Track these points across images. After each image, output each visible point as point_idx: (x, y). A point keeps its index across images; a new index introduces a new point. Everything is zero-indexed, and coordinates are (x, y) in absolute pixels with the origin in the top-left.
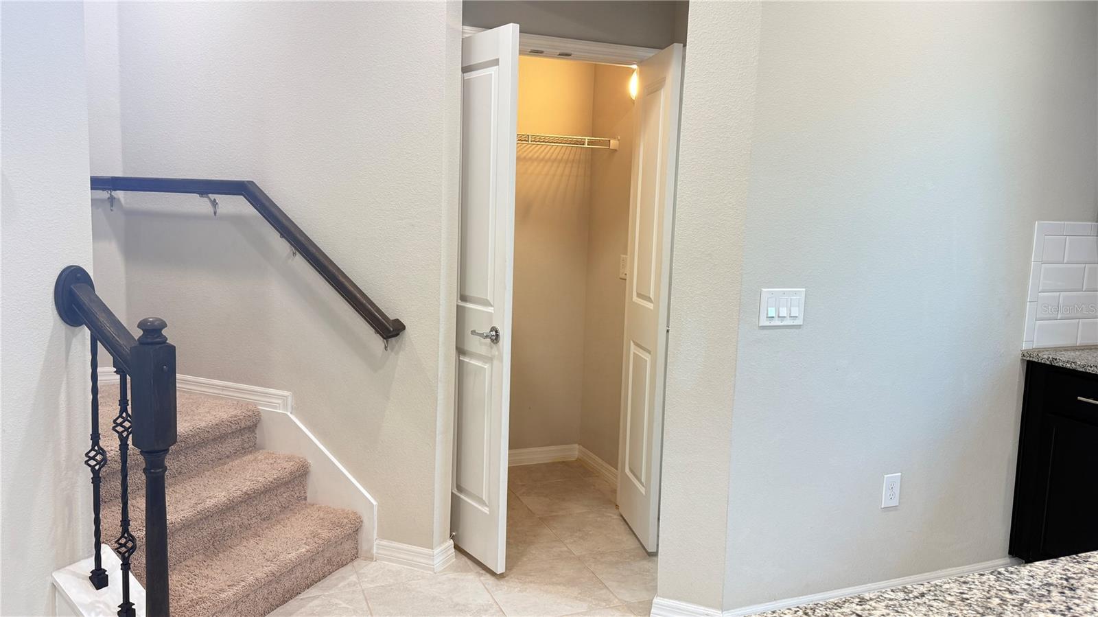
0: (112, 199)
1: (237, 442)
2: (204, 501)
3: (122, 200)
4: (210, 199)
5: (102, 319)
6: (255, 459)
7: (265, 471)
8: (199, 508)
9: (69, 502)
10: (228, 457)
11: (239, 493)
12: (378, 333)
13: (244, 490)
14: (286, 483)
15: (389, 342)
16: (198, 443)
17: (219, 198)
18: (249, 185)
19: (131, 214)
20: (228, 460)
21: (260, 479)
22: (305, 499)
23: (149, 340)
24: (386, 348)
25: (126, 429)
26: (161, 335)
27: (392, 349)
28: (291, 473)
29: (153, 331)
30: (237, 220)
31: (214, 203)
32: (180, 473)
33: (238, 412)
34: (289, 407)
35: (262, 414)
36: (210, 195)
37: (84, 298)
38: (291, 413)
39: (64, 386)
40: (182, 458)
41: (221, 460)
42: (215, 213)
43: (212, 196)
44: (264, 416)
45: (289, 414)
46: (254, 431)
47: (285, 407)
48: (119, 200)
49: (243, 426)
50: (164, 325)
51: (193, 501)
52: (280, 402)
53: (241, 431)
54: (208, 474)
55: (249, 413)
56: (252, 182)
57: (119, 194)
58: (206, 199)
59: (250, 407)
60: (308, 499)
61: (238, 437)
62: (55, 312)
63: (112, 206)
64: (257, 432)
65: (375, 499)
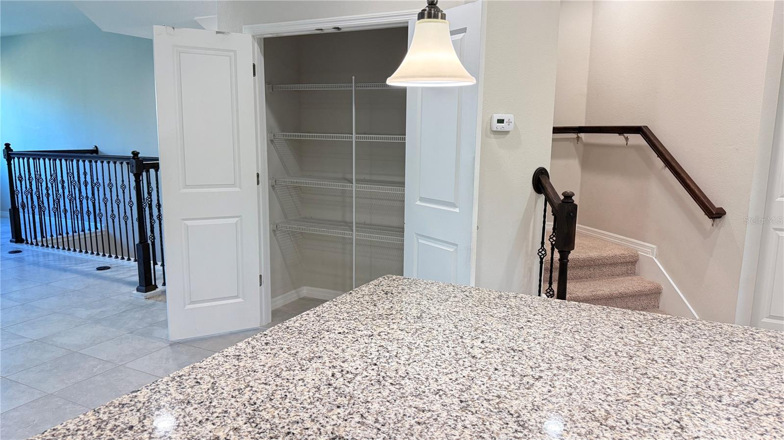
0: (578, 137)
1: (624, 269)
2: (597, 291)
3: (583, 138)
4: (624, 137)
5: (549, 191)
6: (632, 280)
7: (634, 285)
8: (594, 293)
9: (530, 270)
10: (618, 275)
11: (617, 292)
12: (707, 215)
13: (620, 291)
14: (646, 295)
15: (715, 221)
16: (601, 264)
17: (630, 136)
18: (644, 129)
19: (587, 145)
20: (617, 277)
21: (630, 288)
22: (658, 307)
23: (566, 201)
24: (713, 225)
25: (554, 241)
26: (571, 199)
27: (717, 226)
28: (649, 290)
29: (568, 197)
30: (637, 148)
31: (627, 139)
32: (590, 277)
33: (626, 253)
34: (655, 254)
35: (640, 256)
36: (624, 134)
37: (543, 181)
38: (655, 258)
39: (533, 217)
40: (591, 269)
41: (613, 275)
42: (627, 144)
43: (626, 135)
44: (641, 258)
45: (654, 258)
46: (634, 265)
47: (653, 255)
48: (581, 138)
49: (628, 260)
50: (573, 195)
51: (591, 290)
52: (650, 251)
53: (627, 263)
54: (604, 280)
55: (632, 255)
56: (647, 127)
57: (582, 135)
58: (623, 137)
59: (633, 251)
60: (660, 308)
61: (625, 266)
62: (532, 187)
63: (578, 141)
64: (636, 266)
65: (698, 315)
